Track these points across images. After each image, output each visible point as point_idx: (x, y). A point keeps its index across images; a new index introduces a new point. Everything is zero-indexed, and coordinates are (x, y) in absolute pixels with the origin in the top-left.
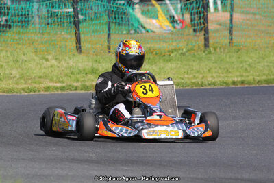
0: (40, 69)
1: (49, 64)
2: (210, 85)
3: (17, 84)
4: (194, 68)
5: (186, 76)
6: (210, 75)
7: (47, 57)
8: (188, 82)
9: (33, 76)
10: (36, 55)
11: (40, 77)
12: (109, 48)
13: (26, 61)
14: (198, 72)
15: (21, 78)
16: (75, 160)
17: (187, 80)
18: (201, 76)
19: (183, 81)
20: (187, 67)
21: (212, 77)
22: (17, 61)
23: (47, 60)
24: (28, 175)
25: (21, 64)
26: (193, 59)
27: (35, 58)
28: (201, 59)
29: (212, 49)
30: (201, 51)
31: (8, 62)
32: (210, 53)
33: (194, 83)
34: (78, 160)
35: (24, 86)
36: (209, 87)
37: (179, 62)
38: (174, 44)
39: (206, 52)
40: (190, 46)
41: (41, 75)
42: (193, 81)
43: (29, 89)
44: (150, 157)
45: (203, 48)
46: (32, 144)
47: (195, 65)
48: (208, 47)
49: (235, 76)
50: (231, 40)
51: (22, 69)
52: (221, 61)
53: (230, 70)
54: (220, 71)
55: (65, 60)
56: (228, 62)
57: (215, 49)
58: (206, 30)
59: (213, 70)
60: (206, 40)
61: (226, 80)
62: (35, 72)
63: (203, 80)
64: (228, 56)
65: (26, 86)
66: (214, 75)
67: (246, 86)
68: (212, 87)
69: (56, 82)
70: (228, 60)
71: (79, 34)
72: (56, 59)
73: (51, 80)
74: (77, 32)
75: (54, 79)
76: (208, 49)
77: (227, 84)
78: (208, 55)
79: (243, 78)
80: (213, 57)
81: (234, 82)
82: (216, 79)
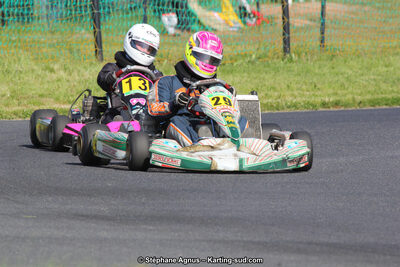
0: (42, 83)
1: (54, 76)
2: (289, 107)
3: (7, 105)
4: (267, 83)
6: (290, 92)
7: (51, 66)
9: (31, 93)
10: (37, 64)
11: (41, 96)
13: (21, 72)
14: (274, 89)
15: (12, 97)
16: (77, 216)
18: (276, 94)
20: (257, 81)
21: (293, 95)
22: (8, 72)
23: (52, 71)
24: (7, 236)
25: (15, 76)
26: (267, 69)
27: (35, 67)
28: (277, 70)
29: (293, 55)
30: (278, 58)
32: (291, 60)
33: (266, 105)
34: (82, 216)
35: (16, 108)
36: (288, 111)
37: (245, 74)
39: (286, 60)
40: (262, 50)
41: (42, 92)
42: (265, 101)
43: (23, 113)
44: (188, 211)
45: (281, 54)
46: (18, 193)
47: (269, 79)
48: (289, 52)
49: (325, 95)
50: (322, 41)
51: (16, 84)
52: (307, 72)
53: (319, 86)
54: (304, 87)
55: (79, 71)
56: (316, 74)
57: (299, 55)
58: (286, 28)
59: (293, 86)
60: (286, 42)
61: (312, 100)
62: (34, 87)
63: (279, 100)
64: (317, 66)
65: (20, 108)
66: (296, 93)
67: (342, 109)
68: (293, 110)
69: (64, 103)
70: (317, 71)
71: (100, 32)
72: (65, 69)
73: (57, 100)
74: (97, 30)
75: (61, 98)
76: (288, 55)
77: (314, 106)
78: (288, 65)
79: (338, 98)
80: (295, 67)
81: (324, 104)
82: (299, 99)
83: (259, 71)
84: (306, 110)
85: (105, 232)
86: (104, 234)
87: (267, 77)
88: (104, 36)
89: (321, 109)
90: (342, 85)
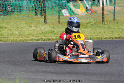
0: (28, 31)
1: (32, 29)
2: (105, 38)
3: (18, 38)
4: (98, 31)
5: (94, 35)
6: (105, 34)
7: (31, 25)
8: (95, 37)
9: (25, 34)
10: (26, 25)
11: (28, 35)
12: (59, 22)
13: (22, 27)
14: (100, 33)
15: (19, 35)
16: (45, 72)
17: (94, 36)
18: (101, 34)
19: (93, 37)
20: (95, 30)
21: (106, 35)
22: (18, 27)
23: (31, 27)
25: (20, 29)
26: (97, 27)
27: (26, 26)
28: (101, 27)
29: (105, 22)
30: (101, 23)
31: (14, 28)
32: (105, 24)
33: (98, 38)
34: (47, 72)
35: (21, 39)
36: (104, 40)
37: (91, 28)
38: (88, 20)
39: (103, 24)
40: (96, 21)
41: (28, 33)
42: (97, 37)
43: (23, 40)
44: (79, 71)
45: (102, 22)
46: (26, 65)
47: (98, 30)
48: (104, 21)
49: (116, 35)
50: (114, 18)
51: (20, 31)
52: (110, 28)
53: (114, 32)
54: (109, 32)
55: (40, 27)
56: (113, 28)
57: (107, 22)
58: (103, 14)
59: (106, 32)
60: (103, 18)
61: (112, 36)
62: (26, 32)
63: (102, 36)
64: (113, 26)
65: (22, 38)
66: (107, 34)
67: (121, 39)
68: (106, 39)
69: (35, 37)
70: (113, 27)
71: (46, 15)
72: (35, 26)
73: (33, 36)
74: (45, 14)
75: (34, 36)
76: (104, 22)
77: (113, 38)
78: (104, 25)
79: (120, 36)
80: (106, 26)
81: (116, 38)
82: (108, 36)
83: (95, 27)
84: (110, 40)
85: (55, 77)
86: (55, 78)
87: (98, 29)
88: (47, 16)
89: (115, 39)
90: (121, 32)
